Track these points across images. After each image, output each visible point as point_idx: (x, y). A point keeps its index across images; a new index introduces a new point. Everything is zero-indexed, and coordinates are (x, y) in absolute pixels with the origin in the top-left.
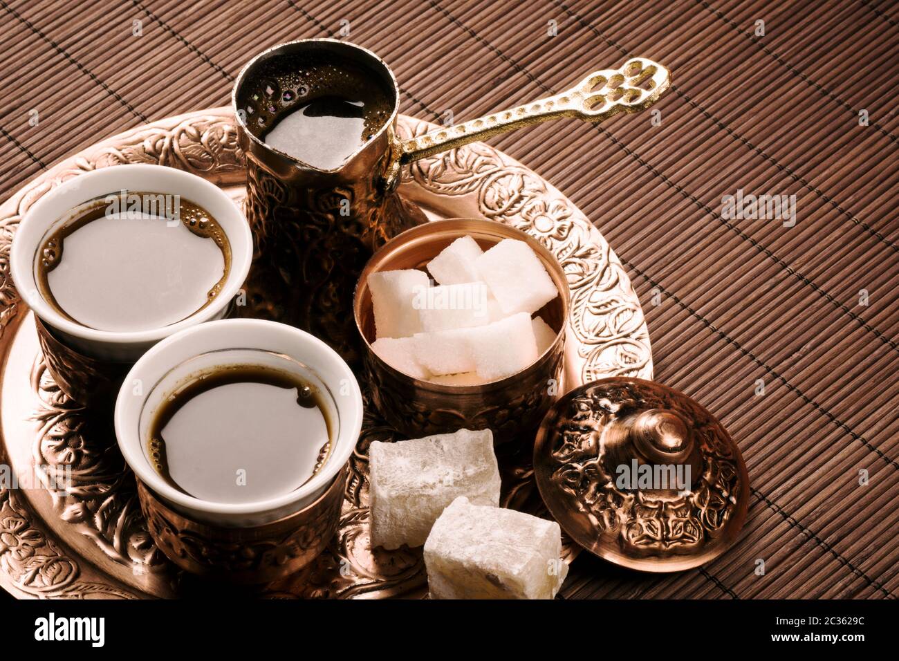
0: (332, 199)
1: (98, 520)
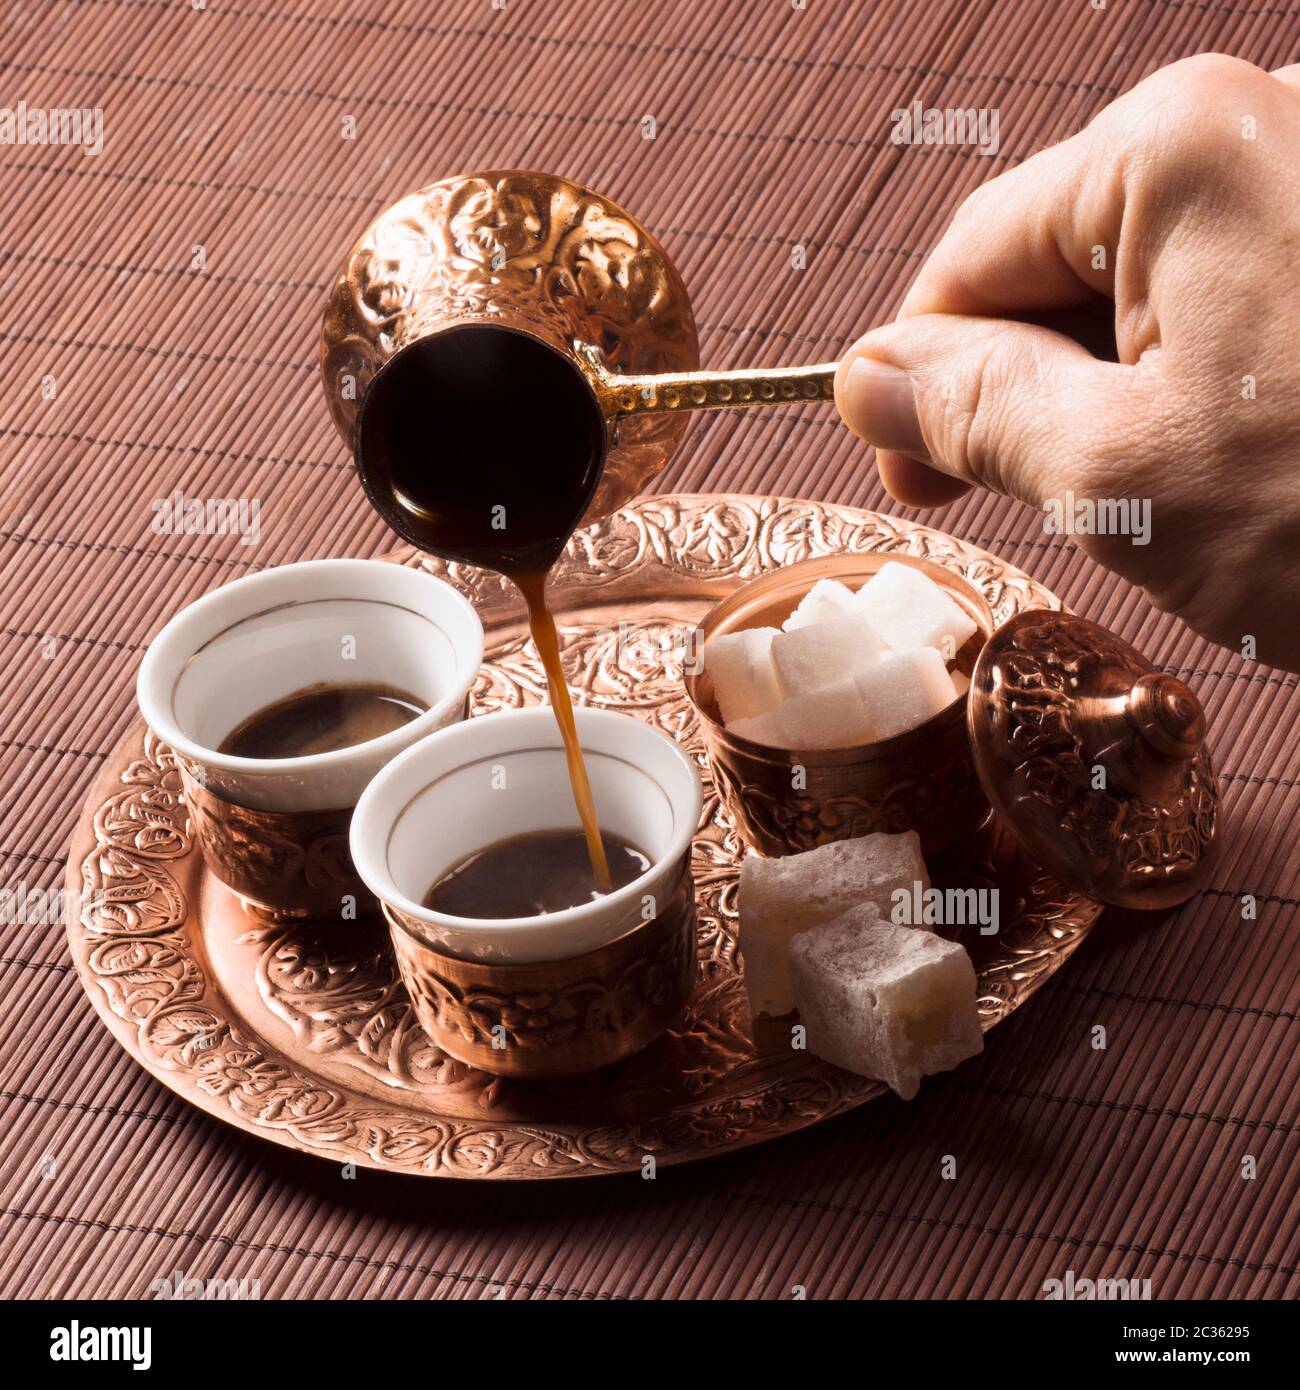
1: (362, 1044)
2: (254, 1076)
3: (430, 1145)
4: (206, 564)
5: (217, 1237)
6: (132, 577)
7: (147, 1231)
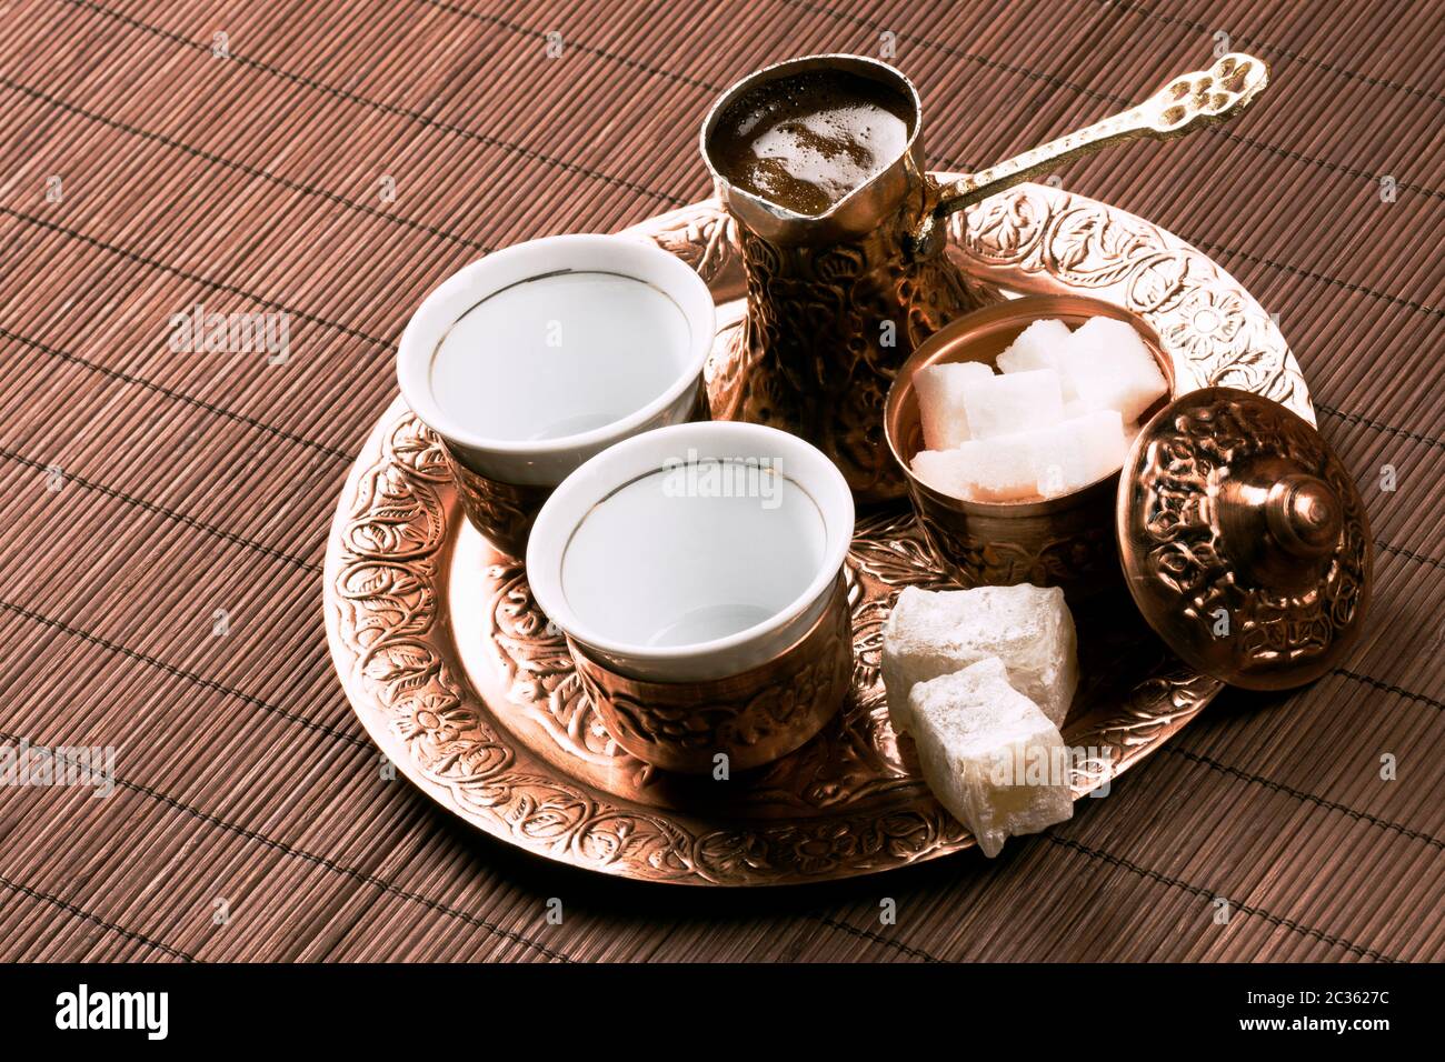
0: (835, 263)
1: (553, 701)
2: (443, 723)
3: (568, 824)
4: (574, 172)
5: (375, 878)
6: (507, 177)
7: (319, 861)
